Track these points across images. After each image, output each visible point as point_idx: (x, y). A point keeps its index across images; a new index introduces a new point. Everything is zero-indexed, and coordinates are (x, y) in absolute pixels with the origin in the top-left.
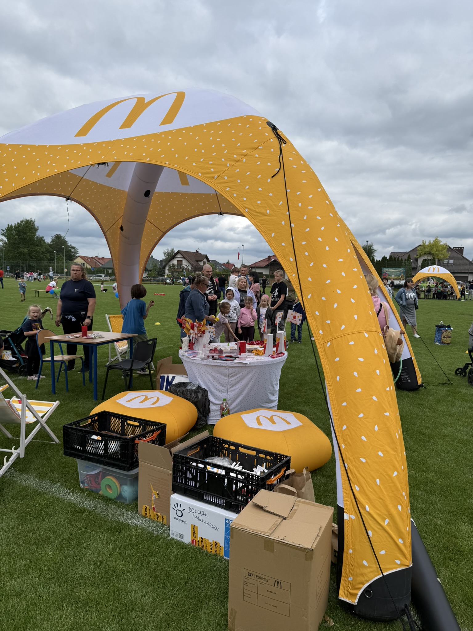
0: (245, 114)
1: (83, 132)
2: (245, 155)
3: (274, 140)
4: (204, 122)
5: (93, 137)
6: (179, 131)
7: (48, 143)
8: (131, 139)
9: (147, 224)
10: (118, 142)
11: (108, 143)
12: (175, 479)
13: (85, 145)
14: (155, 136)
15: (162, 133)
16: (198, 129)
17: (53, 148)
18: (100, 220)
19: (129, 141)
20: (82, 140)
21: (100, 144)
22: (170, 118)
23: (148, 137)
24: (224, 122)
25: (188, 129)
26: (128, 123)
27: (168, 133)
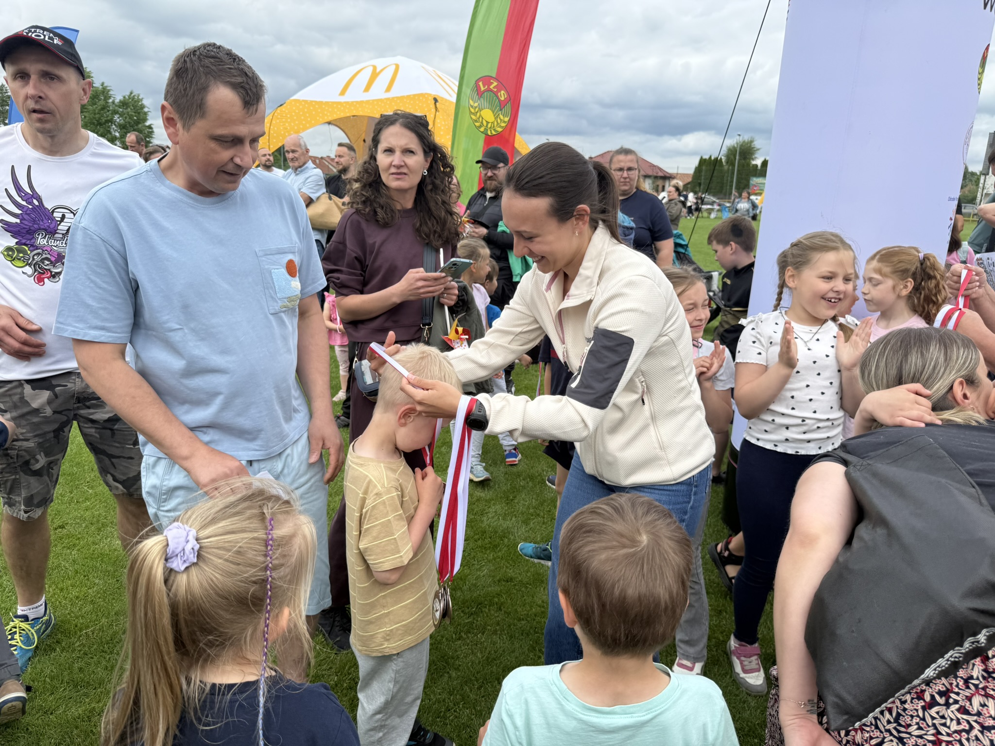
0: (424, 92)
1: (343, 93)
5: (348, 97)
6: (393, 98)
7: (324, 100)
11: (357, 102)
13: (345, 102)
14: (381, 100)
15: (385, 99)
16: (402, 98)
17: (327, 103)
19: (368, 102)
20: (342, 99)
21: (353, 102)
22: (388, 89)
23: (378, 100)
24: (415, 96)
25: (398, 97)
26: (367, 89)
27: (388, 99)
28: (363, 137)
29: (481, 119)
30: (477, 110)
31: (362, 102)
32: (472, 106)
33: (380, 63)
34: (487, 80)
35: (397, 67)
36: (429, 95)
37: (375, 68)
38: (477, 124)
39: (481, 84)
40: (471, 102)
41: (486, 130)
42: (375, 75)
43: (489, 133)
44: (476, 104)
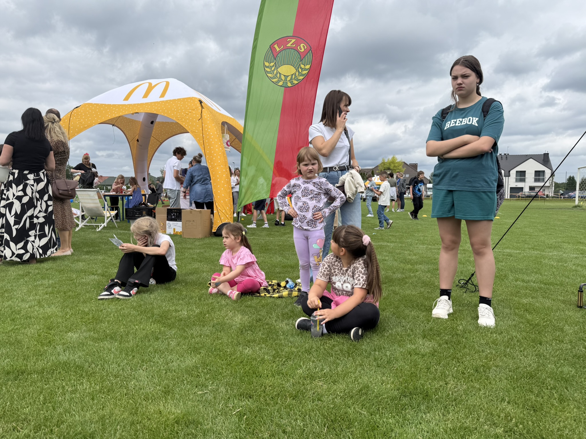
0: (191, 96)
1: (127, 98)
2: (190, 112)
3: (200, 108)
4: (176, 98)
5: (131, 101)
6: (167, 101)
7: (112, 104)
8: (148, 103)
9: (152, 138)
10: (142, 104)
11: (138, 104)
12: (168, 217)
13: (128, 105)
14: (157, 102)
15: (160, 101)
16: (174, 101)
17: (114, 105)
18: (127, 136)
20: (126, 103)
21: (135, 104)
22: (163, 95)
23: (155, 103)
24: (184, 99)
25: (170, 101)
26: (146, 96)
27: (162, 102)
28: (137, 138)
29: (278, 75)
30: (273, 68)
31: (141, 104)
32: (267, 67)
33: (154, 82)
34: (282, 41)
35: (168, 84)
36: (196, 98)
37: (150, 84)
38: (274, 80)
39: (276, 46)
40: (267, 64)
41: (285, 82)
42: (151, 88)
43: (289, 85)
44: (272, 64)
